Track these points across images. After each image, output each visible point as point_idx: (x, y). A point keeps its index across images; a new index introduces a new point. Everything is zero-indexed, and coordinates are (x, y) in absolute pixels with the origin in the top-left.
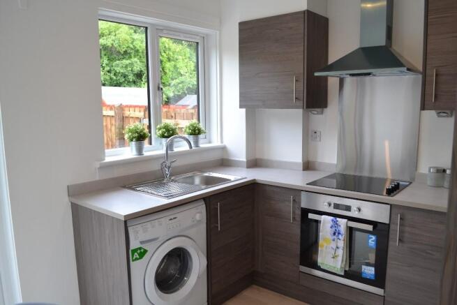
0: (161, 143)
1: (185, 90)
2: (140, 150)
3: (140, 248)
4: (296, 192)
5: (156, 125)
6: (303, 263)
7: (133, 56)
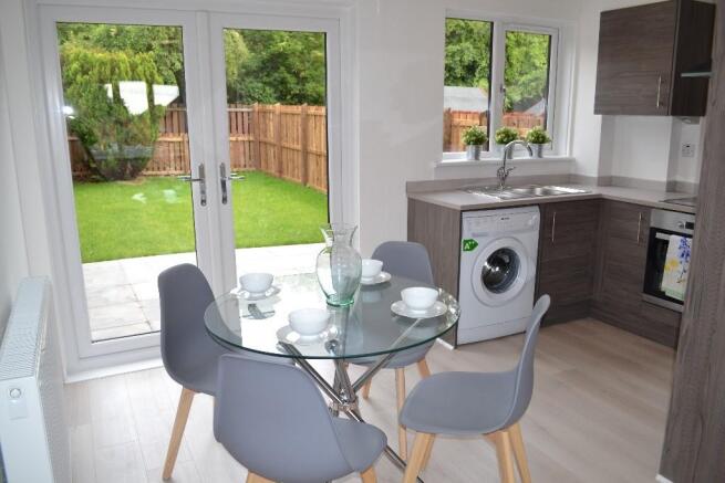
0: (499, 151)
1: (540, 91)
2: (477, 156)
3: (472, 240)
4: (646, 209)
5: (495, 129)
6: (646, 291)
7: (463, 39)
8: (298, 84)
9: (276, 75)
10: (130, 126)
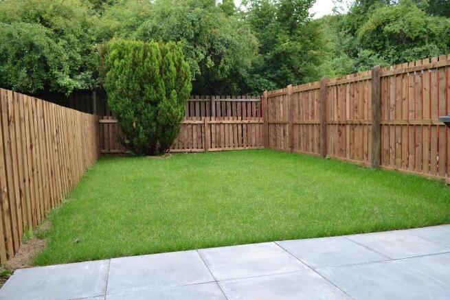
7: (426, 41)
8: (295, 79)
9: (279, 71)
10: (159, 106)
